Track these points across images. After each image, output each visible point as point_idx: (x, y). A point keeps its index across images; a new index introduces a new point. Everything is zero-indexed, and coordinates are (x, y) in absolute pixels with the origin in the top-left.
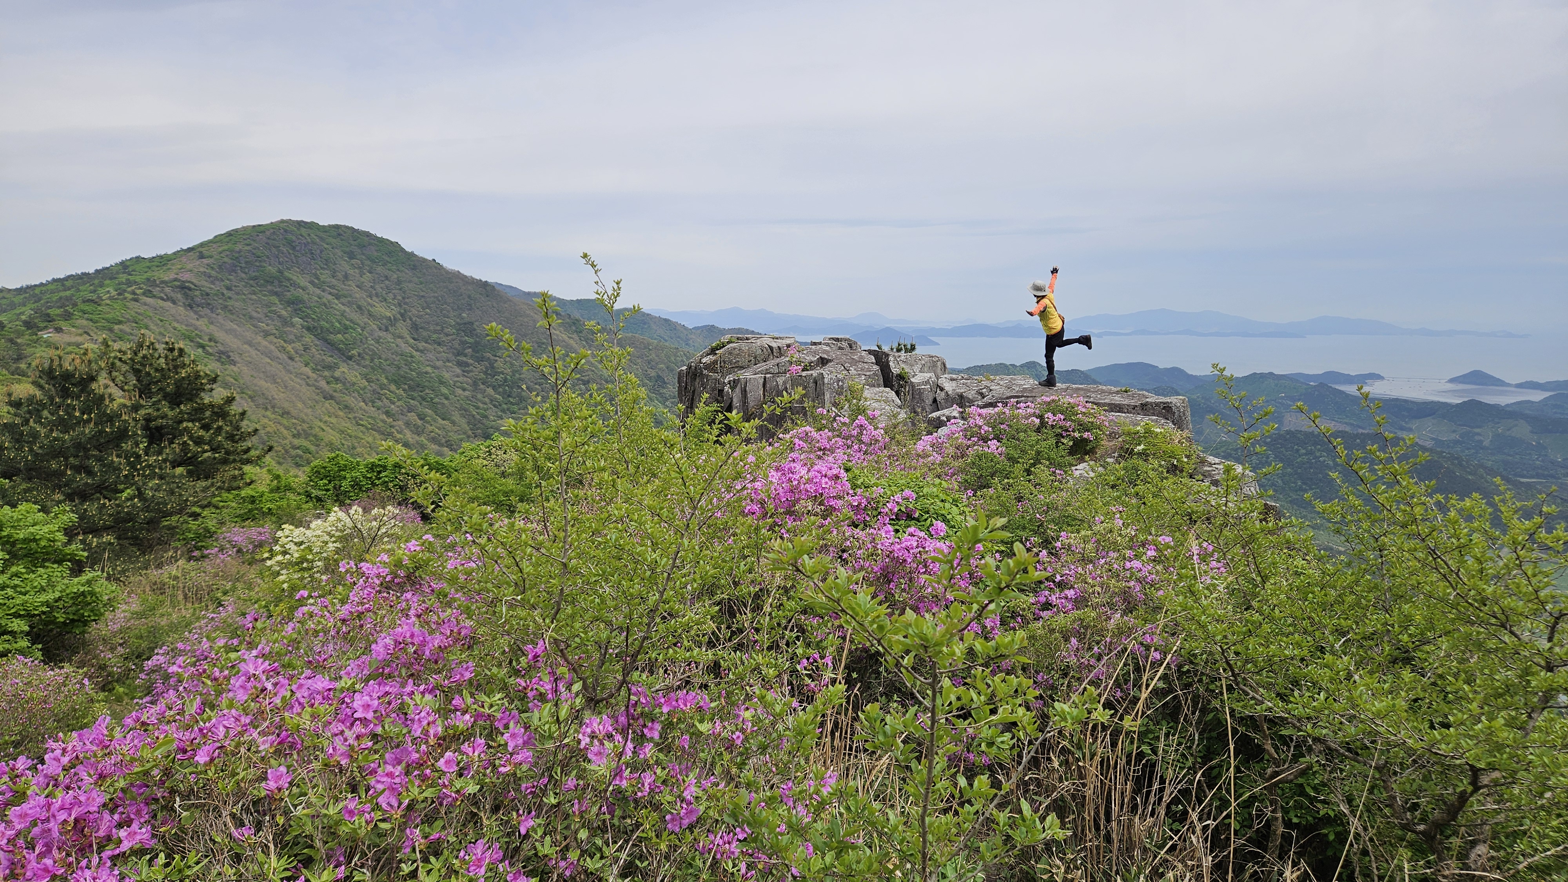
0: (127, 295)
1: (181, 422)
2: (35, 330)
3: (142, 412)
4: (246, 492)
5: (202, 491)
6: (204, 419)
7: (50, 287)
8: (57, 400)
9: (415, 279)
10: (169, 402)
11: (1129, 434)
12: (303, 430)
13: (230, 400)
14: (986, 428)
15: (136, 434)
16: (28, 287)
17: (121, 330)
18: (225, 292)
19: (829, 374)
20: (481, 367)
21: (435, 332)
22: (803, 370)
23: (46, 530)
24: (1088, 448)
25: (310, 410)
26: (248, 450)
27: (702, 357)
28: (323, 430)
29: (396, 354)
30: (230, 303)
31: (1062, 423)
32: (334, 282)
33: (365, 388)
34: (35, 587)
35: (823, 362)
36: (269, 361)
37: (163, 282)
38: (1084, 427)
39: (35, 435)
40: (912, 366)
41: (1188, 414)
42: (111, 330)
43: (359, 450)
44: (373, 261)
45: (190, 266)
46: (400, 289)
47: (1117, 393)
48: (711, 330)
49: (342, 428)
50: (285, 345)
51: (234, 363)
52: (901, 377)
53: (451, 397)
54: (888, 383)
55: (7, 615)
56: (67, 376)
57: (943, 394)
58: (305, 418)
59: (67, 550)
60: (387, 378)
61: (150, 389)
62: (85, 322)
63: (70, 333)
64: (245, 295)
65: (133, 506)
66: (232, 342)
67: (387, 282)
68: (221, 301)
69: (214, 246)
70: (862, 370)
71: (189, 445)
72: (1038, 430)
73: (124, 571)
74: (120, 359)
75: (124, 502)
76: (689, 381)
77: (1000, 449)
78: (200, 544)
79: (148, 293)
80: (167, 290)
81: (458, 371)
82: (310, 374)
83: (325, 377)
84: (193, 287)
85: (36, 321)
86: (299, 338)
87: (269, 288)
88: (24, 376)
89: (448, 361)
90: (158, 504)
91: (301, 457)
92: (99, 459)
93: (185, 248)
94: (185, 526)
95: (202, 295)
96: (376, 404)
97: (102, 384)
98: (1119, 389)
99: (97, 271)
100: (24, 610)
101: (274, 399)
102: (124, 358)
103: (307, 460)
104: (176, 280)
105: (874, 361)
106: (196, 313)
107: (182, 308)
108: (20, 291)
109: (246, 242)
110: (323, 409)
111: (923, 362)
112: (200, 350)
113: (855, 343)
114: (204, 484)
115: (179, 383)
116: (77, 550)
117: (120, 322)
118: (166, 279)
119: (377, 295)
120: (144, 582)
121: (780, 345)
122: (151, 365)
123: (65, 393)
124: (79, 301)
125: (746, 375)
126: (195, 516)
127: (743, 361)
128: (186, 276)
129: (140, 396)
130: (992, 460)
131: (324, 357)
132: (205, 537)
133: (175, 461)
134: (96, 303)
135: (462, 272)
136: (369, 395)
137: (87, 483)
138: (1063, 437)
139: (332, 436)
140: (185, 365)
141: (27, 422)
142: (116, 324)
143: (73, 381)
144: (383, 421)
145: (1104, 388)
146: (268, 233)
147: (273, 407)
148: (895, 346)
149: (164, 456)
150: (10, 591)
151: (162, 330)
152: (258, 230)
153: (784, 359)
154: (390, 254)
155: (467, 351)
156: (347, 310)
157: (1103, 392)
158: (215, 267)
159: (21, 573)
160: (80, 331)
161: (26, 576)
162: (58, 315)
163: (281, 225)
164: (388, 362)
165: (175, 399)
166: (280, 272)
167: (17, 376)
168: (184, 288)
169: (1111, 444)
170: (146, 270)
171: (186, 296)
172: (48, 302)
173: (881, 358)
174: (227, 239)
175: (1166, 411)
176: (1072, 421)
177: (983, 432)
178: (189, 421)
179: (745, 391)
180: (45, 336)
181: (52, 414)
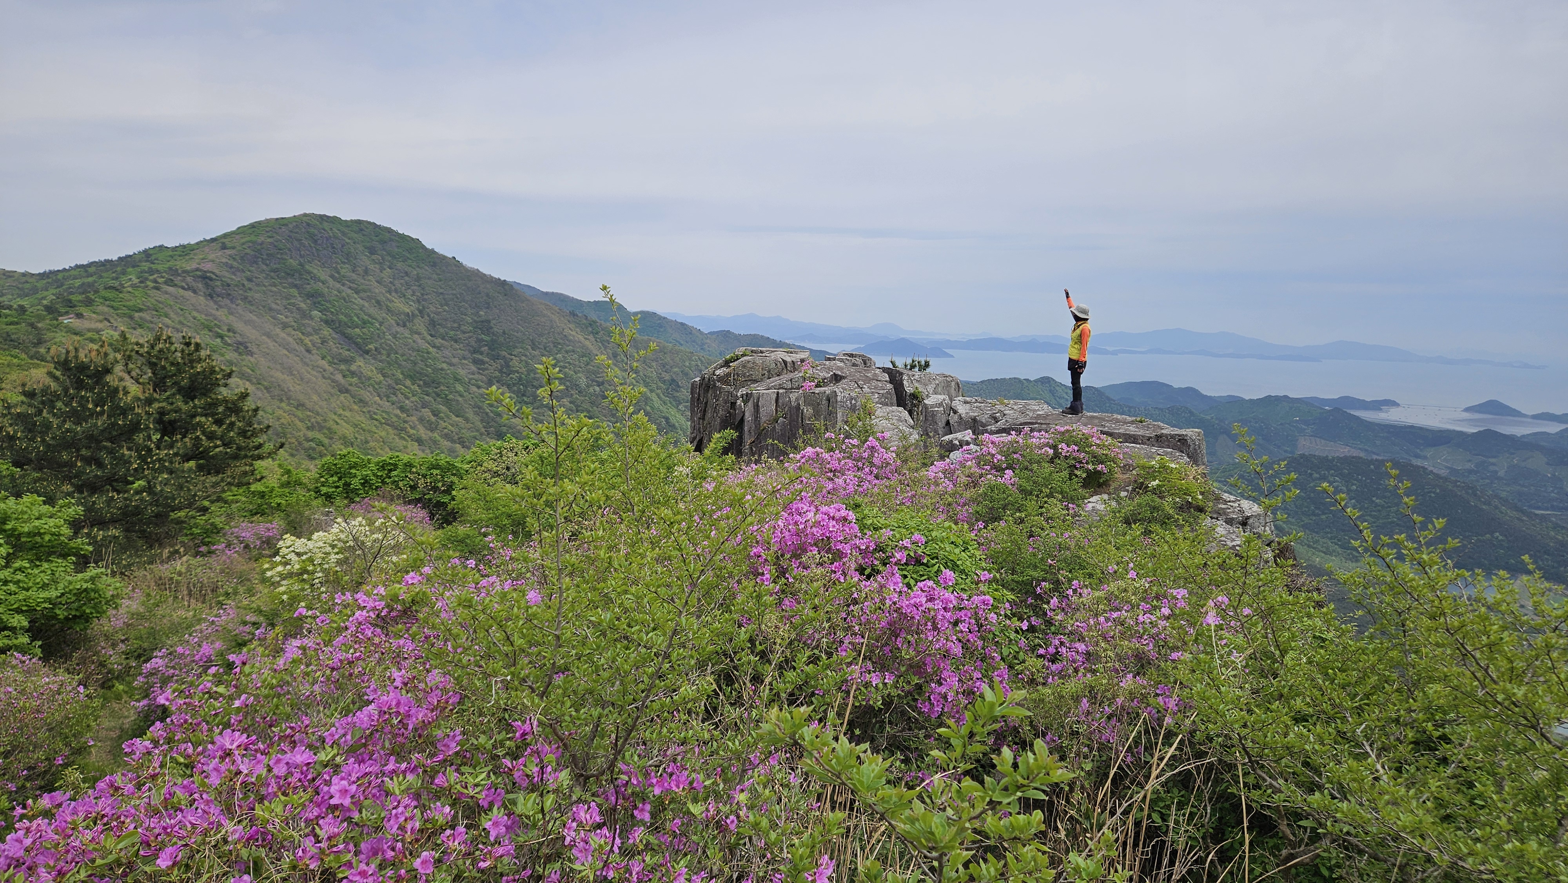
0: (149, 283)
1: (194, 416)
2: (56, 315)
3: (156, 405)
4: (256, 487)
5: (212, 487)
6: (217, 414)
7: (73, 273)
8: (72, 391)
9: (435, 276)
10: (183, 397)
11: (1143, 467)
12: (317, 422)
13: (244, 396)
14: (999, 457)
15: (147, 427)
16: (51, 272)
17: (141, 318)
18: (246, 283)
19: (841, 391)
20: (497, 365)
21: (452, 329)
22: (817, 386)
23: (52, 524)
24: (1101, 481)
25: (325, 403)
26: (260, 446)
27: (716, 368)
28: (337, 424)
29: (413, 350)
30: (249, 294)
31: (1075, 455)
32: (354, 276)
33: (380, 382)
34: (38, 583)
35: (837, 378)
36: (287, 353)
37: (184, 272)
38: (1098, 459)
39: (48, 426)
40: (926, 385)
41: (1204, 446)
42: (131, 318)
43: (372, 444)
44: (394, 257)
45: (212, 256)
46: (419, 286)
47: (1132, 422)
48: (725, 336)
49: (356, 422)
50: (303, 337)
51: (251, 354)
52: (914, 396)
53: (465, 394)
54: (901, 403)
55: (10, 610)
56: (82, 368)
57: (956, 417)
58: (320, 410)
59: (72, 544)
60: (402, 374)
61: (165, 383)
62: (106, 309)
63: (90, 319)
64: (265, 286)
65: (142, 500)
66: (251, 333)
67: (407, 278)
68: (241, 292)
69: (237, 237)
70: (875, 388)
71: (201, 439)
72: (1052, 461)
73: (130, 565)
74: (137, 352)
75: (133, 495)
76: (702, 392)
77: (1013, 479)
78: (207, 540)
79: (169, 282)
80: (189, 279)
81: (473, 368)
82: (327, 367)
83: (341, 371)
84: (214, 277)
85: (57, 306)
86: (316, 331)
87: (290, 280)
88: (42, 360)
89: (464, 358)
90: (167, 498)
91: (314, 449)
92: (111, 452)
93: (208, 238)
94: (192, 521)
95: (223, 285)
96: (390, 399)
97: (118, 377)
98: (1134, 418)
99: (120, 258)
100: (26, 605)
101: (290, 391)
102: (141, 351)
103: (320, 452)
104: (197, 270)
105: (888, 379)
106: (216, 303)
107: (202, 298)
108: (43, 276)
109: (269, 234)
110: (338, 402)
111: (937, 382)
112: (219, 340)
113: (870, 359)
114: (214, 479)
115: (193, 378)
116: (83, 544)
117: (141, 310)
118: (188, 268)
119: (396, 291)
120: (149, 577)
121: (794, 360)
122: (166, 359)
123: (80, 385)
124: (101, 287)
125: (759, 389)
126: (204, 510)
127: (756, 374)
128: (208, 266)
129: (155, 390)
130: (1004, 492)
131: (341, 351)
132: (212, 532)
133: (186, 455)
134: (117, 290)
135: (481, 270)
136: (384, 390)
137: (97, 475)
138: (1077, 469)
139: (346, 430)
140: (201, 359)
141: (40, 412)
142: (137, 311)
143: (89, 373)
144: (397, 416)
145: (1119, 417)
146: (291, 226)
147: (288, 399)
148: (909, 361)
149: (175, 450)
150: (12, 587)
151: (182, 319)
152: (281, 222)
153: (798, 375)
154: (410, 251)
155: (483, 349)
156: (366, 304)
157: (1118, 421)
158: (237, 258)
159: (25, 568)
160: (101, 317)
161: (30, 571)
162: (79, 301)
163: (305, 219)
164: (405, 357)
165: (189, 393)
166: (301, 264)
167: (36, 361)
168: (205, 278)
169: (1125, 476)
170: (169, 259)
171: (207, 286)
172: (70, 288)
173: (894, 376)
174: (250, 231)
175: (1181, 444)
176: (1086, 452)
177: (996, 461)
178: (202, 416)
179: (758, 406)
180: (65, 321)
181: (66, 405)
